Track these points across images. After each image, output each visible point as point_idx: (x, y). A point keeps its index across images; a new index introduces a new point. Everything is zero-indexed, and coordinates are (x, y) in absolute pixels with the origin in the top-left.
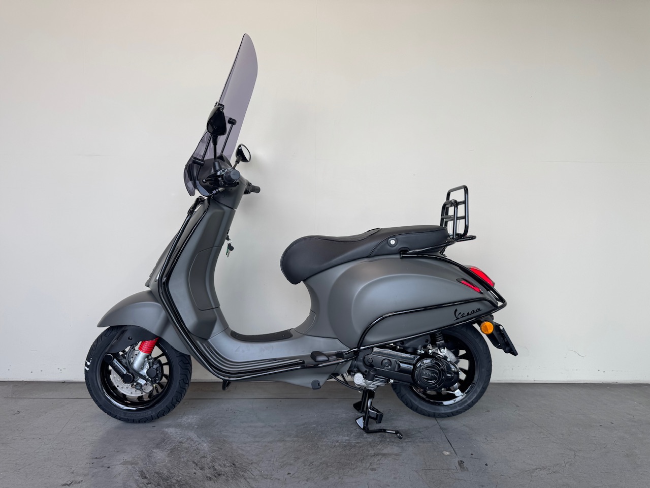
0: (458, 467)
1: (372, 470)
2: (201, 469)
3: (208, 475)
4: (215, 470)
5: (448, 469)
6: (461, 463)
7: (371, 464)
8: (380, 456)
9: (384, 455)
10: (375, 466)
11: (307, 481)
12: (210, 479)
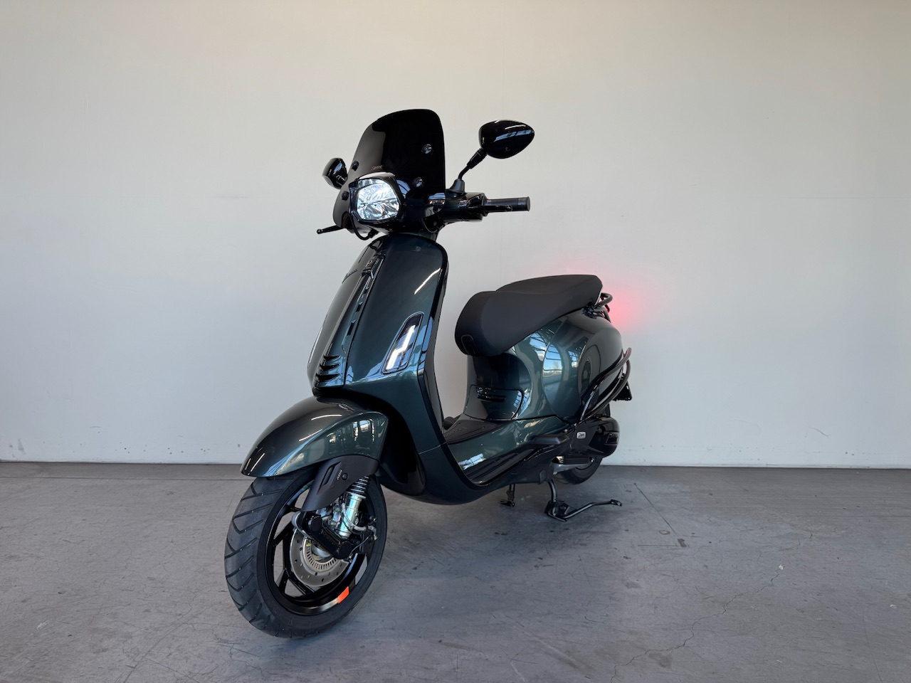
0: (679, 544)
1: (581, 545)
2: (395, 542)
3: (404, 547)
4: (410, 542)
5: (667, 546)
6: (681, 541)
7: (580, 540)
8: (589, 535)
9: (594, 533)
10: (585, 542)
11: (512, 553)
12: (407, 551)
